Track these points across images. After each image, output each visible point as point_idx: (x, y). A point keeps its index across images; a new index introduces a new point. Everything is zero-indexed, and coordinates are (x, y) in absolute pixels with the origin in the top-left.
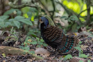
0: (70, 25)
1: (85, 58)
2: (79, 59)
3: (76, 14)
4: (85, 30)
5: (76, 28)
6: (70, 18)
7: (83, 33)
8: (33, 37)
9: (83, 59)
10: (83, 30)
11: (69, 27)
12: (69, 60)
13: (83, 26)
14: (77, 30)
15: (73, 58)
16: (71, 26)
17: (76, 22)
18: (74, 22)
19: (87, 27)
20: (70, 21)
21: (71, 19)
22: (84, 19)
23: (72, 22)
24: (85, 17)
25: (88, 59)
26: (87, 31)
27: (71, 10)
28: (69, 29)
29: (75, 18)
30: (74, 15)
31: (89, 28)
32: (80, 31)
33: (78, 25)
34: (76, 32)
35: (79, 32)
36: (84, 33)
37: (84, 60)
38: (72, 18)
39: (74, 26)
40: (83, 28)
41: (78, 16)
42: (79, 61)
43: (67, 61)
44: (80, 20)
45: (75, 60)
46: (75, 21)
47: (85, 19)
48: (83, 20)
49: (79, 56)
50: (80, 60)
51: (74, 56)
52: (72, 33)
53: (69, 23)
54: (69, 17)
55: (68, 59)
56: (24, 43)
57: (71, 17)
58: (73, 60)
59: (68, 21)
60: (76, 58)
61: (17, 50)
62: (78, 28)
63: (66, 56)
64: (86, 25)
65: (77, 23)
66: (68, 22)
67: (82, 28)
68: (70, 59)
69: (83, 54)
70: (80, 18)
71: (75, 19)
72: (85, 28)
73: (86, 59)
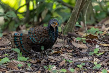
0: (7, 23)
1: (24, 62)
2: (18, 63)
4: (24, 29)
5: (14, 27)
6: (6, 14)
7: (22, 31)
9: (22, 63)
10: (22, 28)
11: (5, 26)
12: (6, 64)
13: (22, 24)
14: (15, 29)
15: (11, 61)
16: (8, 24)
17: (13, 18)
18: (11, 20)
19: (27, 25)
20: (6, 18)
21: (8, 16)
22: (23, 15)
23: (9, 20)
25: (28, 62)
26: (26, 30)
28: (6, 27)
30: (11, 10)
31: (29, 26)
32: (18, 29)
33: (16, 23)
34: (14, 31)
35: (17, 31)
36: (23, 32)
37: (24, 63)
38: (8, 14)
39: (12, 24)
40: (22, 26)
41: (16, 12)
42: (17, 65)
43: (3, 65)
44: (18, 17)
45: (13, 64)
47: (24, 16)
48: (21, 17)
49: (18, 59)
50: (19, 64)
51: (12, 59)
52: (9, 33)
53: (6, 20)
54: (5, 13)
55: (5, 63)
57: (8, 13)
58: (10, 64)
59: (4, 17)
60: (14, 62)
62: (16, 26)
64: (25, 23)
65: (14, 20)
66: (4, 19)
67: (20, 27)
69: (22, 56)
70: (18, 15)
71: (12, 15)
72: (24, 26)
73: (25, 63)
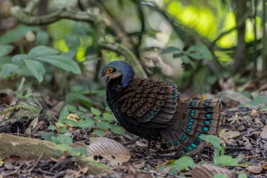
0: (188, 73)
1: (231, 168)
2: (214, 171)
3: (204, 40)
4: (230, 88)
5: (206, 82)
6: (187, 53)
7: (226, 94)
8: (81, 108)
9: (225, 170)
10: (225, 86)
11: (184, 79)
12: (186, 173)
13: (226, 75)
14: (208, 88)
15: (198, 166)
16: (192, 77)
17: (205, 62)
18: (200, 65)
19: (237, 77)
20: (187, 61)
21: (192, 55)
22: (229, 54)
23: (193, 64)
24: (232, 51)
25: (240, 170)
26: (236, 90)
27: (189, 29)
28: (186, 83)
29: (202, 53)
30: (199, 43)
31: (243, 80)
32: (216, 88)
33: (212, 73)
34: (206, 92)
35: (213, 93)
36: (227, 96)
37: (229, 171)
38: (193, 52)
39: (201, 76)
40: (225, 80)
41: (212, 46)
42: (213, 175)
43: (179, 174)
44: (216, 59)
45: (202, 174)
46: (201, 61)
47: (232, 56)
48: (224, 58)
49: (215, 161)
50: (217, 173)
51: (199, 160)
52: (195, 96)
53: (186, 66)
54: (185, 49)
55: (184, 171)
56: (56, 123)
57: (192, 49)
58: (196, 174)
59: (182, 59)
60: (205, 168)
61: (37, 144)
62: (212, 80)
63: (177, 162)
64: (233, 74)
65: (207, 66)
66: (183, 64)
67: (221, 82)
68: (188, 169)
69: (225, 154)
70: (217, 53)
71: (201, 55)
72: (230, 81)
73: (233, 171)
